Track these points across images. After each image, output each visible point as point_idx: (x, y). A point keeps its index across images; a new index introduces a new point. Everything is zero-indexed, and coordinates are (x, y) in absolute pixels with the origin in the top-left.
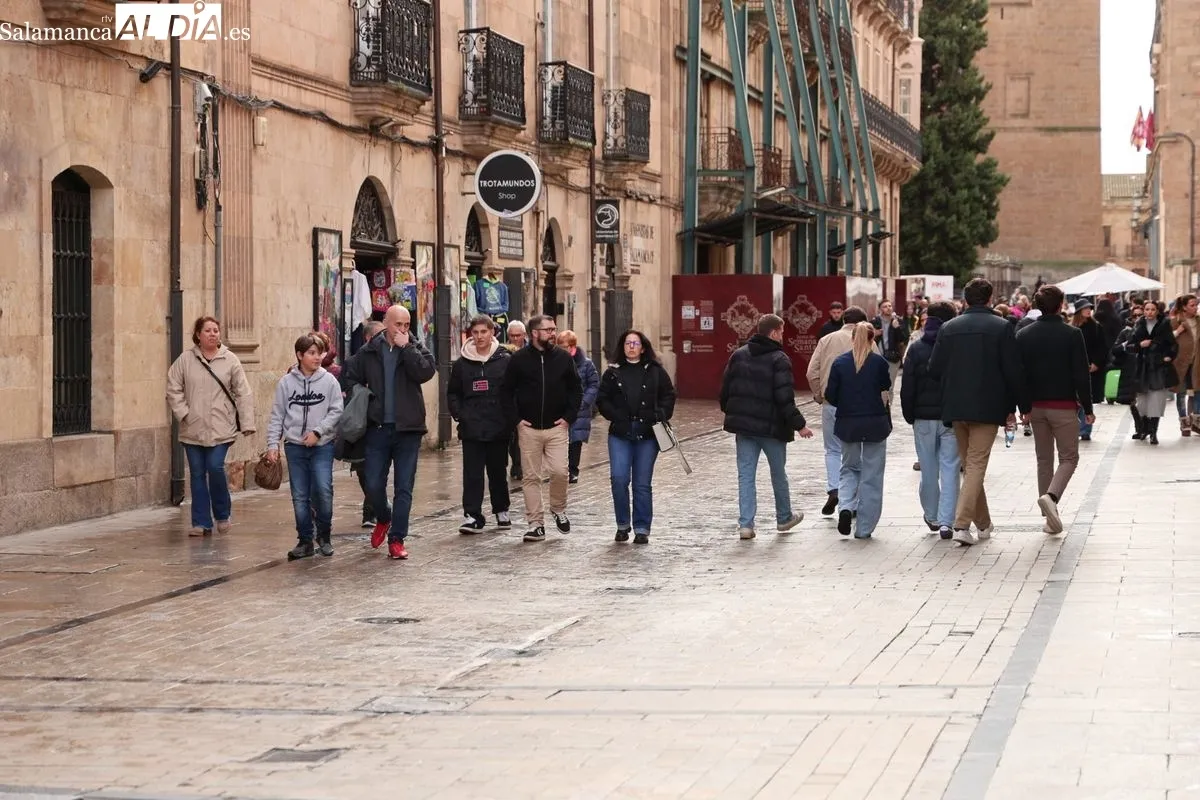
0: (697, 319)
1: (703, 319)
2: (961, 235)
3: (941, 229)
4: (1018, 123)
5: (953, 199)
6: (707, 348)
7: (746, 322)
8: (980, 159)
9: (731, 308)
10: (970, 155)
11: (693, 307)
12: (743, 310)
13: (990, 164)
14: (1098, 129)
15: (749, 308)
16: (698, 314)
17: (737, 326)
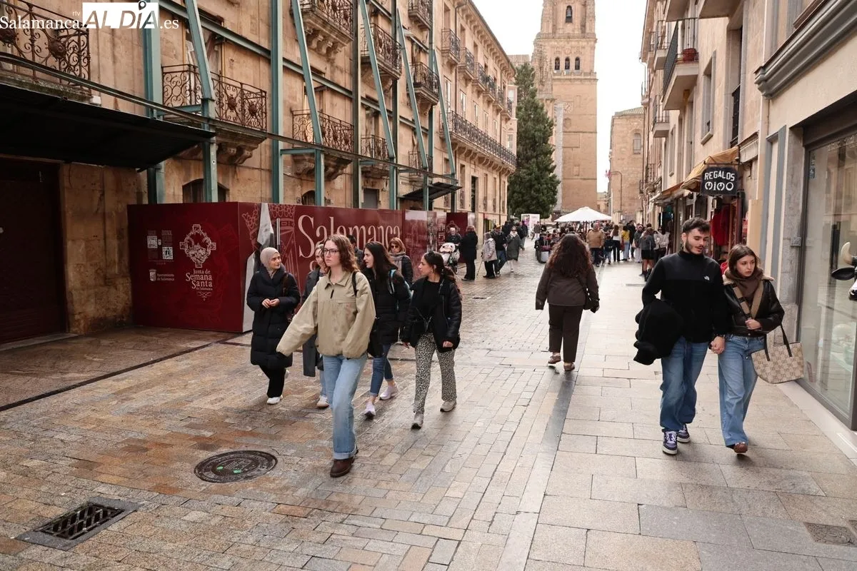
0: (160, 248)
1: (165, 249)
2: (544, 200)
3: (537, 198)
4: (576, 177)
5: (541, 188)
6: (169, 277)
7: (201, 251)
8: (551, 175)
9: (188, 237)
10: (547, 173)
11: (156, 237)
12: (198, 239)
13: (554, 176)
14: (596, 179)
15: (203, 237)
16: (160, 244)
17: (194, 255)
